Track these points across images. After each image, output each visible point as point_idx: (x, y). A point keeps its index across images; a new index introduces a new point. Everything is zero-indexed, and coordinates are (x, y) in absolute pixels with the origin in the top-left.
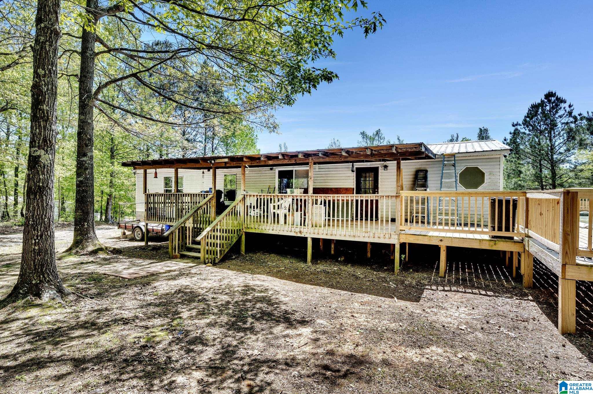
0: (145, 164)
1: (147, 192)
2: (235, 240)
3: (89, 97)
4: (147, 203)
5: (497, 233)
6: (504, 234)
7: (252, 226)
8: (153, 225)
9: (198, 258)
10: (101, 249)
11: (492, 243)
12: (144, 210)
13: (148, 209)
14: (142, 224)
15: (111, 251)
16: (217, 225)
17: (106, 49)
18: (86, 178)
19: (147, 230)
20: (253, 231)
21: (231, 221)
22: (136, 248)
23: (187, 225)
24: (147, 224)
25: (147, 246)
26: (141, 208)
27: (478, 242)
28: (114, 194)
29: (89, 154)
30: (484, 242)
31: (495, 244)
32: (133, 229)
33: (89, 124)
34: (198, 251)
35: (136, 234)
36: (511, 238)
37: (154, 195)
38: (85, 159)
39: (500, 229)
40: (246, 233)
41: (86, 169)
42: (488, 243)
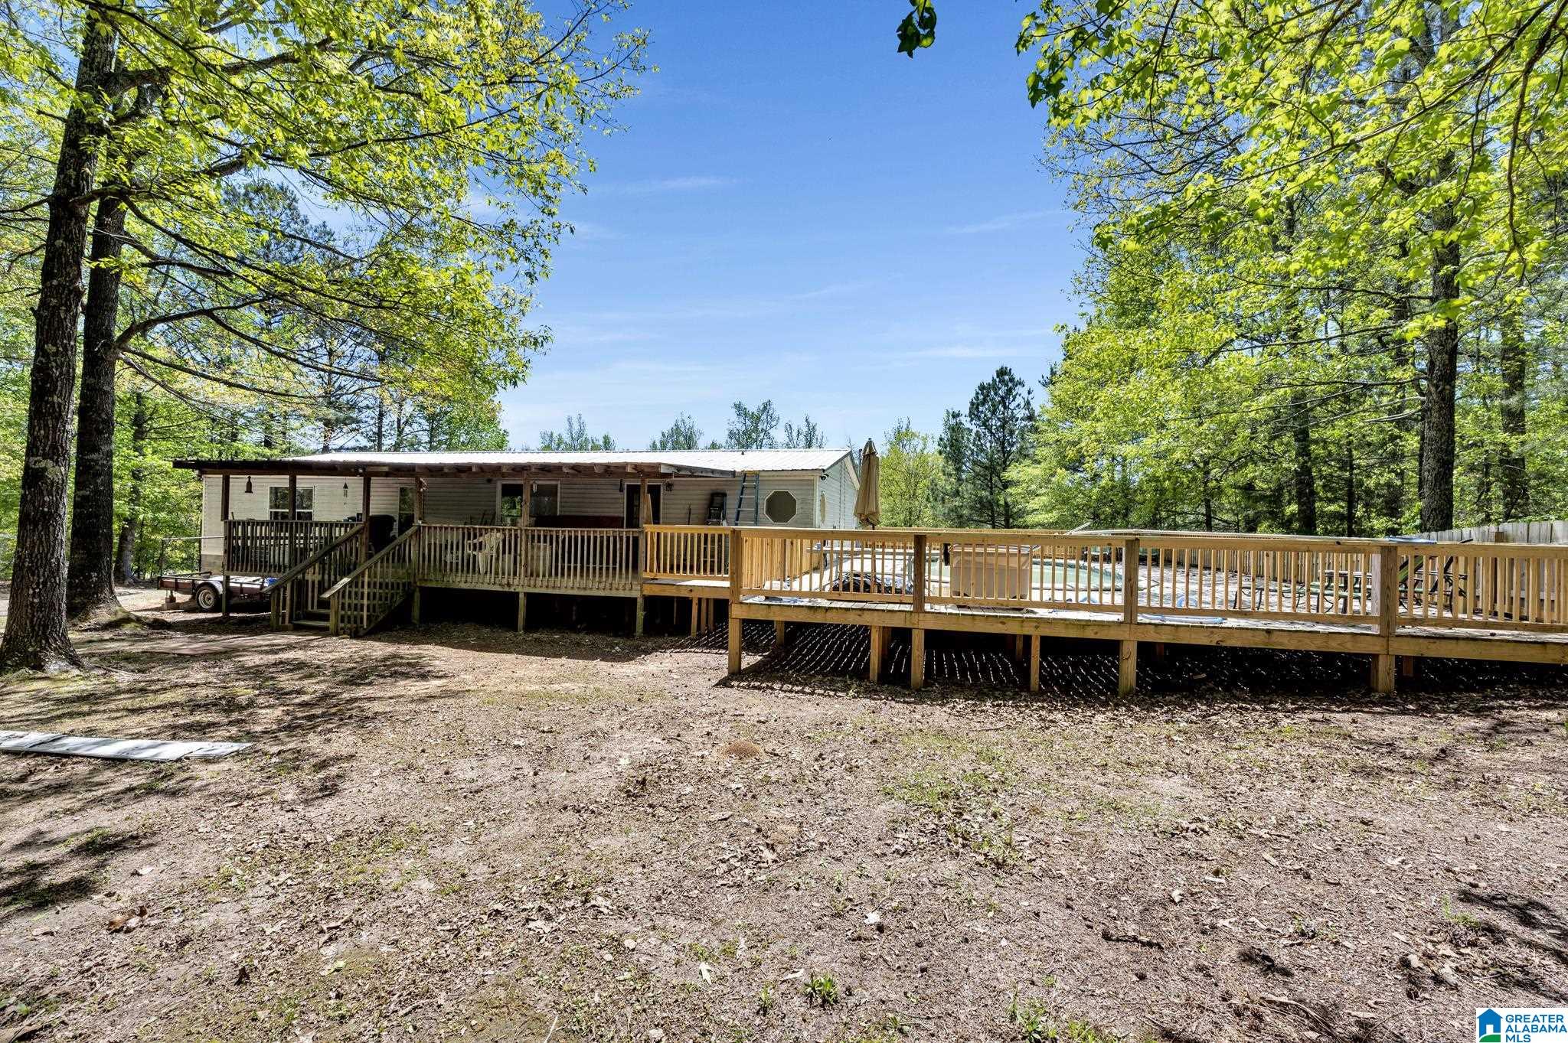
0: (228, 468)
1: (230, 518)
2: (398, 600)
3: (107, 346)
4: (229, 538)
7: (432, 577)
8: (242, 579)
9: (326, 629)
10: (127, 620)
12: (221, 553)
13: (230, 550)
14: (216, 580)
15: (149, 625)
16: (363, 574)
17: (145, 259)
18: (96, 492)
19: (228, 589)
20: (434, 585)
21: (391, 570)
22: (203, 621)
23: (309, 577)
24: (228, 579)
25: (226, 618)
26: (213, 548)
28: (141, 517)
29: (104, 448)
32: (194, 589)
33: (106, 393)
34: (326, 618)
35: (201, 598)
37: (245, 524)
38: (95, 456)
40: (423, 590)
41: (97, 475)
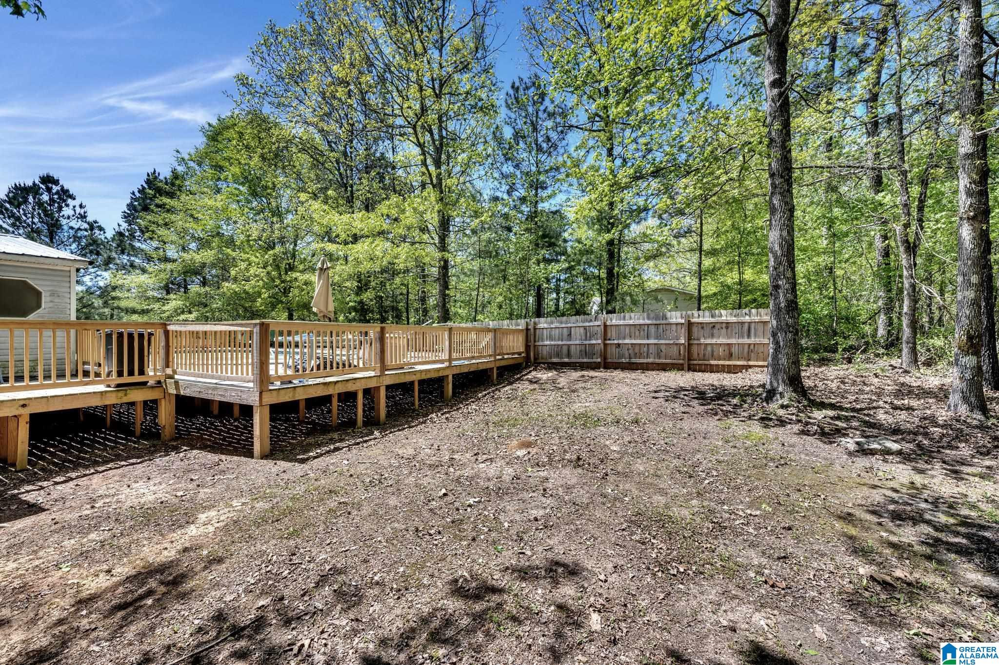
5: (126, 379)
6: (137, 379)
11: (121, 394)
27: (99, 396)
30: (108, 395)
31: (126, 395)
36: (144, 384)
39: (131, 373)
42: (114, 395)
